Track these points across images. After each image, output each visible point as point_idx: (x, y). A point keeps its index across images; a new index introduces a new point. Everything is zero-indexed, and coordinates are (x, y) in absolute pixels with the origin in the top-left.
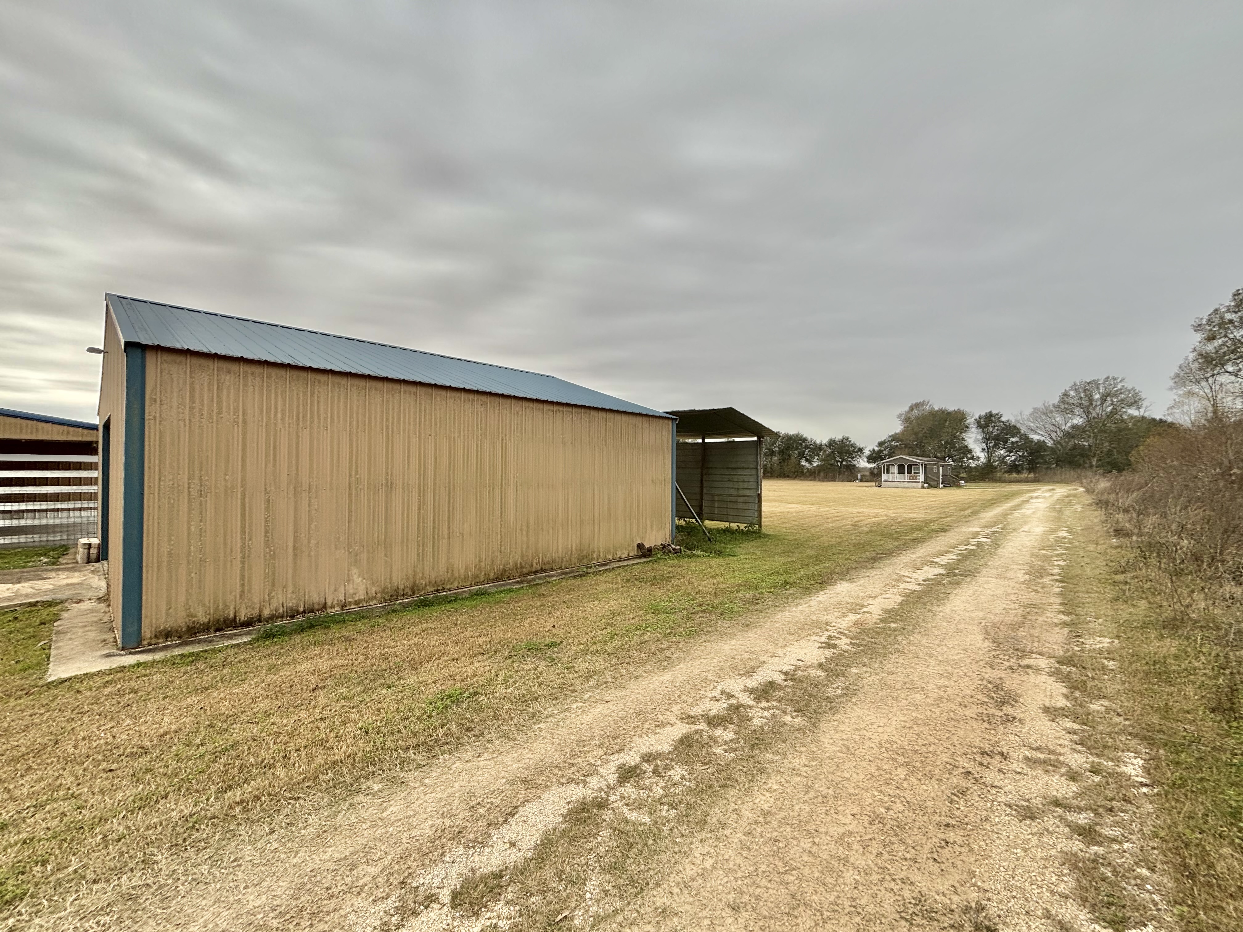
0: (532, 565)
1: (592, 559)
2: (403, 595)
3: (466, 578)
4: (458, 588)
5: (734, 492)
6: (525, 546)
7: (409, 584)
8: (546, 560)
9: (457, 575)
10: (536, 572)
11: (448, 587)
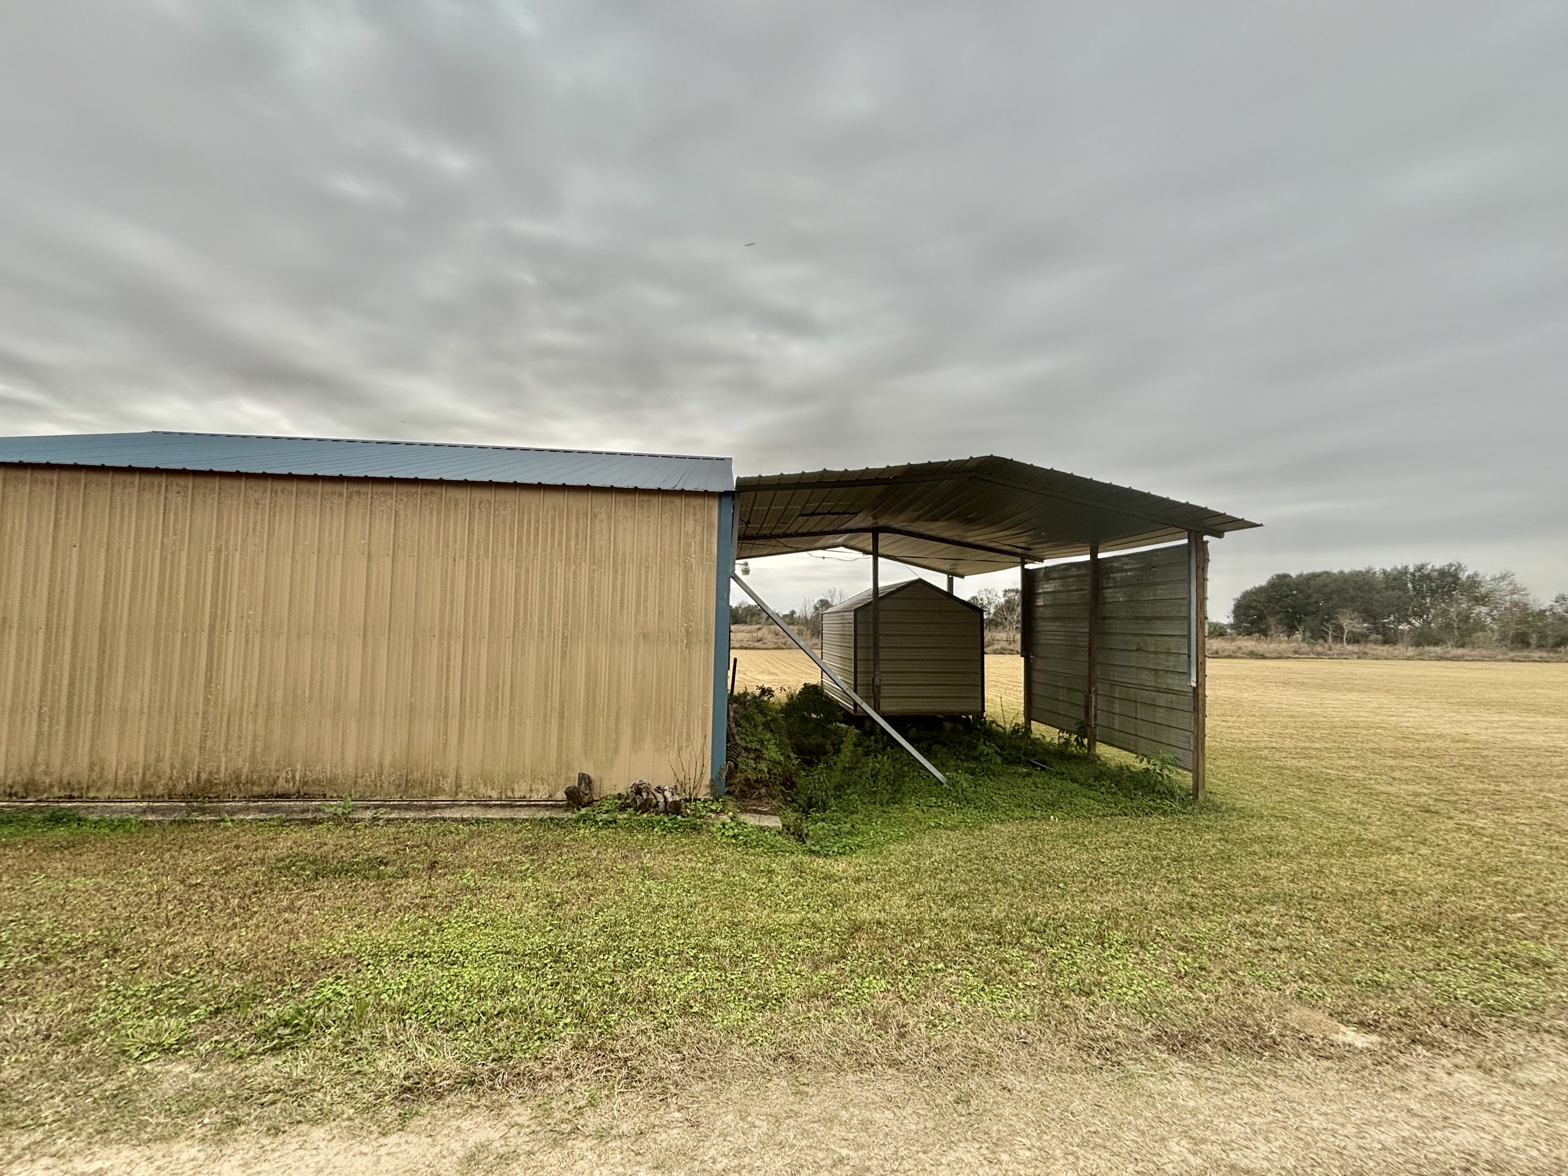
0: (275, 783)
1: (438, 790)
2: (10, 795)
3: (128, 784)
4: (109, 800)
5: (1148, 679)
6: (260, 744)
7: (20, 779)
8: (311, 776)
9: (111, 777)
10: (285, 796)
11: (92, 795)
